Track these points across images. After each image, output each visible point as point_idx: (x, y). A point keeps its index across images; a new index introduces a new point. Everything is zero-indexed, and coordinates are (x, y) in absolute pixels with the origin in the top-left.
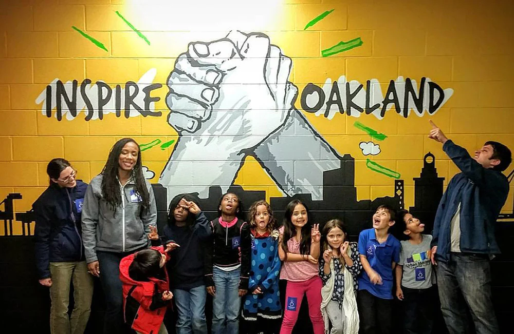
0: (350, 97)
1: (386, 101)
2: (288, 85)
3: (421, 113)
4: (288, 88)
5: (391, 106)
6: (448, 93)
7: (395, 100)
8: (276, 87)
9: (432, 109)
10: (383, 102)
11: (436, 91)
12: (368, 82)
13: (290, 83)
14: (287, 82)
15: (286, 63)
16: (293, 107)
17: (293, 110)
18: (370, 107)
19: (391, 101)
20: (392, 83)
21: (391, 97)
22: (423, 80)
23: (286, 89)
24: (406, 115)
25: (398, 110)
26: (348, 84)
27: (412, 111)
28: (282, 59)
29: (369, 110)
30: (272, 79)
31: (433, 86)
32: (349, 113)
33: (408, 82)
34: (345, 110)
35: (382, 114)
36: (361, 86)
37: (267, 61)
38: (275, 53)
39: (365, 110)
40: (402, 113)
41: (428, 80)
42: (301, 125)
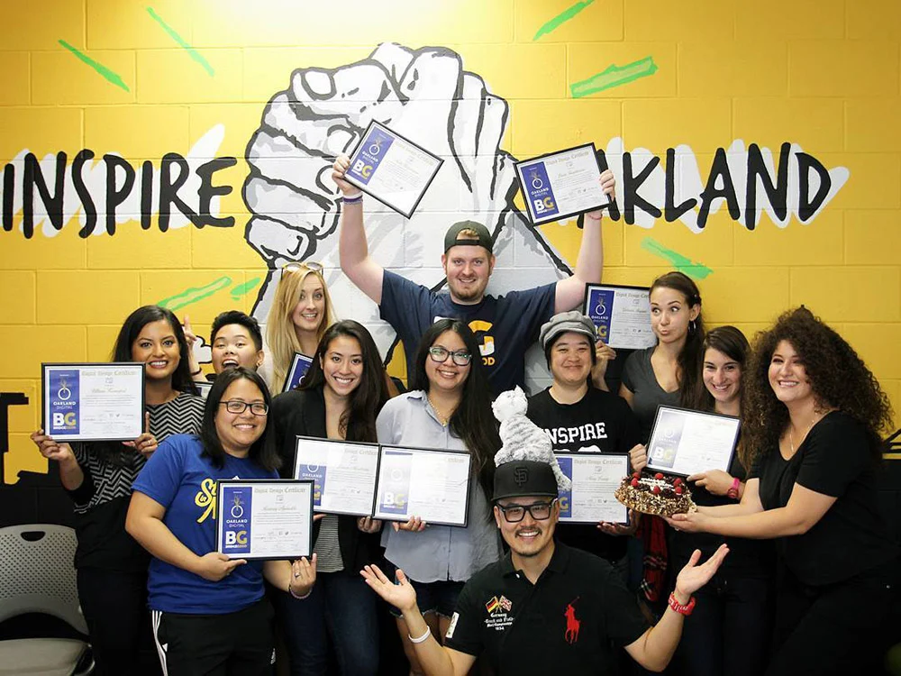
0: (632, 183)
1: (709, 194)
2: (500, 157)
3: (782, 219)
4: (499, 164)
5: (718, 204)
6: (838, 176)
7: (729, 192)
8: (476, 163)
9: (806, 210)
10: (701, 195)
11: (814, 175)
12: (671, 153)
13: (504, 153)
14: (498, 151)
15: (494, 111)
16: (511, 205)
17: (511, 212)
18: (676, 206)
19: (719, 194)
20: (721, 154)
21: (719, 184)
22: (786, 148)
23: (494, 168)
24: (751, 224)
25: (734, 212)
26: (627, 157)
27: (765, 215)
28: (486, 101)
29: (673, 213)
30: (465, 144)
31: (806, 161)
32: (630, 219)
33: (754, 153)
34: (622, 212)
35: (702, 222)
36: (655, 161)
37: (454, 106)
38: (472, 89)
39: (663, 212)
40: (742, 219)
41: (795, 149)
42: (528, 246)
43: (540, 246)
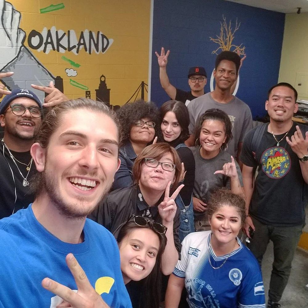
0: (58, 40)
1: (79, 44)
2: (19, 30)
5: (82, 47)
6: (111, 41)
7: (84, 44)
8: (11, 31)
9: (104, 50)
10: (77, 44)
11: (105, 40)
12: (69, 32)
13: (20, 29)
14: (18, 28)
15: (17, 15)
16: (23, 45)
17: (23, 47)
19: (82, 44)
20: (82, 33)
21: (82, 42)
22: (98, 32)
23: (17, 33)
24: (90, 53)
25: (86, 50)
26: (57, 32)
27: (93, 51)
28: (14, 12)
29: (70, 49)
30: (8, 25)
31: (103, 36)
32: (58, 50)
33: (91, 33)
34: (56, 48)
35: (77, 52)
36: (65, 34)
37: (3, 12)
39: (67, 49)
40: (88, 52)
41: (101, 33)
42: (29, 58)
43: (32, 58)
